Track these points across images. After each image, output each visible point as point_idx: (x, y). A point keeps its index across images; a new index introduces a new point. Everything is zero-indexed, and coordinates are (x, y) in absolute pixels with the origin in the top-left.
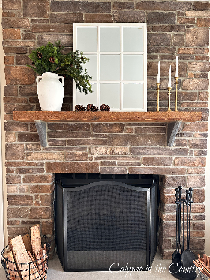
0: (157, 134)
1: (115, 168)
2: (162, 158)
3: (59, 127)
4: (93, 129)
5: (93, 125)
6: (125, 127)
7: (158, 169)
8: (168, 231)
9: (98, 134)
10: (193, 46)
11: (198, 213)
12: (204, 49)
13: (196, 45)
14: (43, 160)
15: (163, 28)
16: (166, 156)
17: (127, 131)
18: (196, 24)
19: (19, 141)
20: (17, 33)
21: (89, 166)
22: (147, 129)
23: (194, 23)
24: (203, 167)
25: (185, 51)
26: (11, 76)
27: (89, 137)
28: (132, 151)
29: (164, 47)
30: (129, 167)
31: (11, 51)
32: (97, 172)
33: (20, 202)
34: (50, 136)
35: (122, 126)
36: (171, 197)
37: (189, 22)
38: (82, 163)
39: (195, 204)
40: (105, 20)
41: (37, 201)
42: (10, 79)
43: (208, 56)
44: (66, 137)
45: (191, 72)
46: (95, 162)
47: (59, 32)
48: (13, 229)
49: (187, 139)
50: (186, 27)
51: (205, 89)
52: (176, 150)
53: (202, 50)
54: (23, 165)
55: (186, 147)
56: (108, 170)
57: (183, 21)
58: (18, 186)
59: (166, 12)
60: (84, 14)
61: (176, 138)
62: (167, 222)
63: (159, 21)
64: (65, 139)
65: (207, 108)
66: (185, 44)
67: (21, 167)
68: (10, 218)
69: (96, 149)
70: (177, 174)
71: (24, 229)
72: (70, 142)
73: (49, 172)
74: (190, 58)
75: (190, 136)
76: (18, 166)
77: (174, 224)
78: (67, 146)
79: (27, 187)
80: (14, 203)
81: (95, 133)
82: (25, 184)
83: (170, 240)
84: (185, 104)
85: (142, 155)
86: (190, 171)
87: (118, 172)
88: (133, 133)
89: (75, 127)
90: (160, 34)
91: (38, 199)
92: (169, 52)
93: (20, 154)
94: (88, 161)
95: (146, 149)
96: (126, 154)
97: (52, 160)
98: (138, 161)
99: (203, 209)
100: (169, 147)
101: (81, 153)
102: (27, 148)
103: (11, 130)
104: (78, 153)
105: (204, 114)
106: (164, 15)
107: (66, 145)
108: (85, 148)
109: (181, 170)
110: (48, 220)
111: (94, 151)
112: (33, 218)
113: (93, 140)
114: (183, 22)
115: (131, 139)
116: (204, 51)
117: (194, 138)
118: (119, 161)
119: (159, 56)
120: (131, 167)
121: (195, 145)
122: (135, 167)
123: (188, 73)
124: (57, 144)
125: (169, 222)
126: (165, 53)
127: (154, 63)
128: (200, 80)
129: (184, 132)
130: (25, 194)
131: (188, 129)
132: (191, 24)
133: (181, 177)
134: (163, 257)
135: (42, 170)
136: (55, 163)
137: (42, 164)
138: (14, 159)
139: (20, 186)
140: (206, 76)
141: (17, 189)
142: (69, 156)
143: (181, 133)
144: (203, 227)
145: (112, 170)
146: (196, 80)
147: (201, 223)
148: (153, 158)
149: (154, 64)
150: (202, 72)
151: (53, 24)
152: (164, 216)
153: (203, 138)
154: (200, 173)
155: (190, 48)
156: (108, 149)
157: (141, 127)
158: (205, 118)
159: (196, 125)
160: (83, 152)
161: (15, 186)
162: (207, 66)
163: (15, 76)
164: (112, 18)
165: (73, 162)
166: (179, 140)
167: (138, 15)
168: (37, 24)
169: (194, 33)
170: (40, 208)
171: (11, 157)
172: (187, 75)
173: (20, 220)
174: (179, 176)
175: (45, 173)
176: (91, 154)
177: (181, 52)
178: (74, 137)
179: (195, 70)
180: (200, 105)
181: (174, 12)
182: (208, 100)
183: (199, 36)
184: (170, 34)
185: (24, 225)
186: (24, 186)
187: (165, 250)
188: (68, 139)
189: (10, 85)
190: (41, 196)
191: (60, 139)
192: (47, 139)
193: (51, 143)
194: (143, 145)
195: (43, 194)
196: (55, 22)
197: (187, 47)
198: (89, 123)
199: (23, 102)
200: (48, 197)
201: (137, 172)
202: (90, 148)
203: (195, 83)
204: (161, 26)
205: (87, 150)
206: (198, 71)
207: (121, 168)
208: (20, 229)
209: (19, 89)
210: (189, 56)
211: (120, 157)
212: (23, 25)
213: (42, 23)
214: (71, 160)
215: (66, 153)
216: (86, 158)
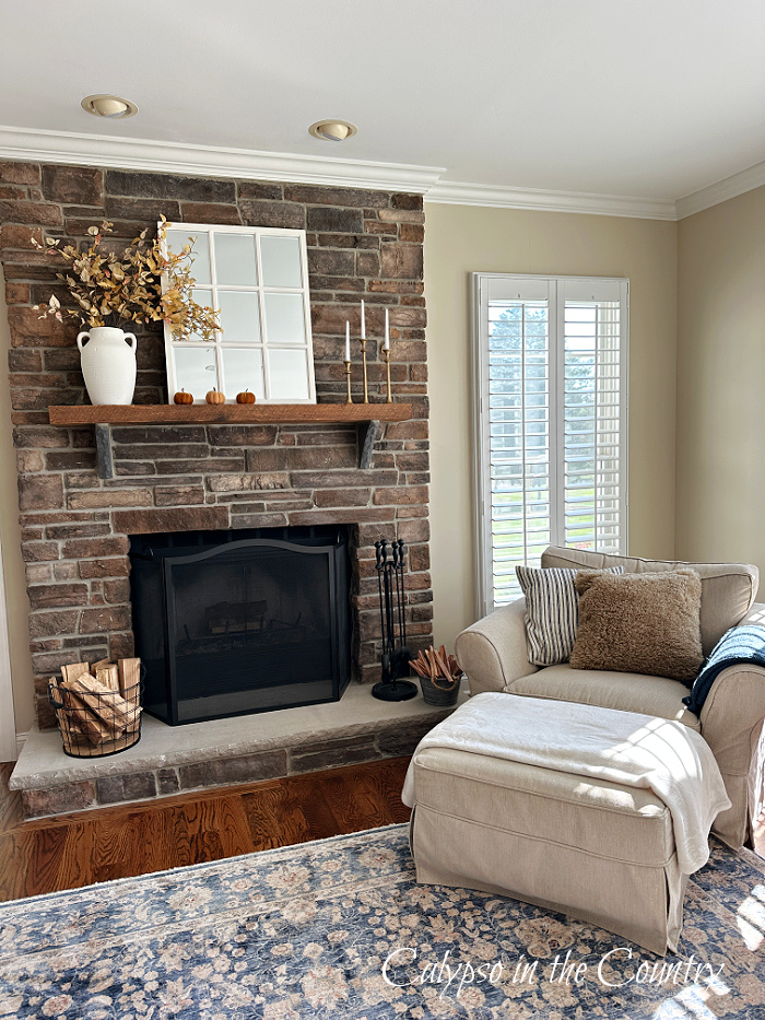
0: (339, 445)
1: (261, 516)
2: (350, 491)
3: (136, 435)
4: (213, 438)
5: (213, 430)
6: (278, 433)
7: (344, 513)
8: (368, 629)
9: (224, 450)
10: (397, 278)
11: (419, 589)
12: (415, 283)
13: (401, 275)
14: (105, 507)
15: (340, 240)
16: (359, 488)
17: (281, 440)
18: (400, 236)
19: (48, 468)
20: (35, 234)
21: (207, 515)
22: (321, 436)
23: (395, 234)
24: (424, 505)
25: (381, 288)
26: (24, 329)
27: (205, 456)
28: (293, 480)
29: (343, 277)
30: (290, 512)
31: (22, 274)
32: (225, 526)
33: (59, 600)
34: (119, 455)
35: (272, 431)
36: (368, 564)
37: (387, 232)
38: (192, 509)
39: (414, 573)
40: (225, 218)
41: (96, 595)
42: (22, 335)
43: (422, 298)
44: (154, 456)
45: (396, 328)
46: (220, 507)
48: (45, 658)
49: (394, 453)
50: (382, 239)
51: (420, 360)
52: (375, 474)
53: (411, 287)
54: (61, 521)
55: (393, 469)
56: (248, 520)
57: (375, 229)
58: (52, 566)
59: (342, 208)
60: (180, 202)
61: (374, 452)
62: (366, 611)
63: (331, 225)
64: (152, 461)
65: (426, 395)
66: (381, 273)
67: (57, 525)
68: (36, 636)
69: (221, 479)
70: (379, 521)
71: (69, 657)
72: (163, 468)
73: (121, 532)
74: (391, 301)
75: (399, 448)
76: (51, 522)
77: (378, 614)
78: (156, 476)
79: (72, 566)
80: (44, 602)
81: (218, 448)
82: (67, 561)
83: (372, 645)
85: (314, 487)
86: (402, 513)
87: (268, 525)
88: (294, 444)
89: (173, 436)
90: (333, 252)
91: (99, 589)
92: (352, 287)
93: (53, 496)
94: (206, 505)
95: (321, 475)
96: (282, 488)
97: (126, 505)
98: (305, 500)
99: (428, 581)
100: (363, 470)
101: (188, 489)
102: (69, 483)
103: (30, 446)
104: (181, 490)
105: (421, 406)
106: (340, 214)
107: (154, 473)
108: (197, 480)
109: (386, 512)
110: (123, 633)
111: (216, 483)
112: (89, 631)
113: (212, 461)
115: (291, 457)
116: (415, 289)
117: (406, 452)
118: (270, 502)
119: (334, 295)
120: (293, 512)
121: (407, 465)
122: (301, 511)
123: (389, 329)
124: (136, 473)
125: (369, 611)
126: (344, 289)
128: (411, 342)
129: (388, 441)
130: (69, 582)
131: (394, 435)
132: (390, 236)
133: (386, 525)
134: (361, 676)
135: (106, 529)
136: (133, 513)
137: (105, 516)
138: (40, 508)
139: (56, 566)
140: (421, 335)
141: (49, 571)
142: (163, 496)
143: (382, 443)
144: (429, 614)
145: (257, 520)
146: (404, 343)
147: (425, 608)
148: (334, 493)
149: (325, 310)
150: (414, 329)
151: (113, 220)
152: (359, 600)
153: (422, 452)
154: (419, 515)
155: (390, 282)
156: (245, 478)
157: (309, 432)
158: (423, 414)
159: (408, 426)
160: (193, 487)
161: (45, 565)
162: (422, 317)
163: (33, 329)
164: (240, 216)
165: (172, 509)
166: (379, 455)
167: (291, 213)
168: (77, 217)
169: (396, 252)
170: (106, 609)
171: (34, 504)
173: (61, 638)
174: (383, 523)
175: (112, 535)
176: (211, 491)
177: (373, 288)
178: (171, 456)
179: (401, 324)
180: (414, 389)
181: (359, 209)
182: (426, 380)
183: (405, 260)
184: (352, 253)
185: (69, 650)
186: (65, 564)
187: (364, 666)
188: (159, 460)
189: (21, 348)
190: (105, 583)
191: (141, 461)
192: (113, 461)
193: (121, 470)
194: (315, 467)
195: (111, 579)
196: (120, 217)
197: (386, 280)
198: (204, 426)
199: (53, 385)
200: (122, 584)
201: (306, 521)
202: (206, 479)
203: (402, 349)
204: (335, 236)
205: (203, 483)
206: (406, 326)
207: (274, 516)
208: (62, 657)
209: (42, 355)
210: (389, 297)
211: (271, 493)
212: (48, 218)
213: (90, 216)
214: (169, 505)
215: (157, 491)
216: (200, 498)
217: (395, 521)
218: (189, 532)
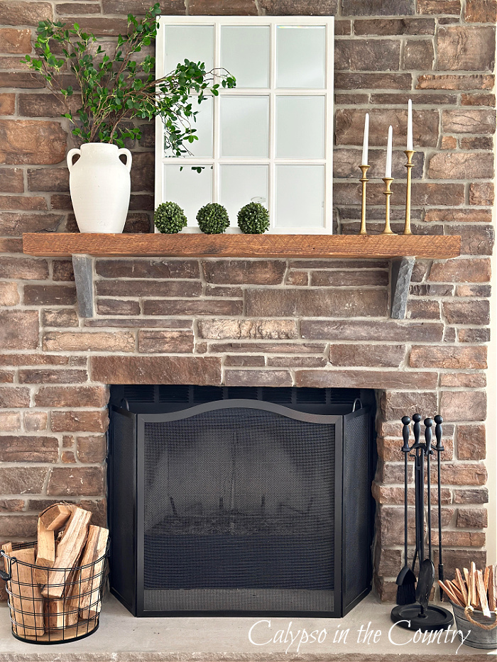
0: (365, 287)
1: (260, 371)
2: (377, 347)
3: (122, 268)
4: (208, 273)
5: (208, 264)
6: (287, 269)
7: (366, 374)
8: (393, 530)
9: (220, 288)
10: (456, 70)
11: (468, 485)
12: (481, 76)
13: (463, 67)
14: (83, 350)
15: (382, 25)
16: (389, 343)
17: (290, 279)
18: (464, 16)
19: (26, 303)
20: (23, 38)
21: (195, 366)
22: (342, 274)
23: (458, 13)
24: (480, 371)
25: (434, 84)
26: (8, 144)
27: (198, 296)
28: (304, 329)
29: (383, 72)
30: (297, 369)
31: (8, 83)
32: (217, 382)
33: (27, 454)
34: (101, 291)
35: (279, 267)
36: (398, 444)
37: (447, 11)
38: (178, 359)
39: (461, 462)
41: (68, 452)
42: (5, 152)
43: (491, 95)
44: (139, 292)
45: (449, 134)
46: (211, 357)
47: (124, 37)
48: (7, 520)
49: (440, 300)
50: (438, 22)
51: (484, 177)
52: (412, 327)
53: (477, 81)
54: (35, 363)
55: (438, 322)
56: (243, 376)
57: (430, 8)
58: (22, 414)
61: (411, 297)
62: (391, 506)
63: (371, 7)
64: (136, 299)
65: (490, 224)
66: (435, 64)
67: (30, 368)
68: (0, 494)
69: (215, 323)
70: (414, 388)
71: (34, 521)
72: (150, 308)
73: (99, 380)
74: (447, 100)
75: (447, 293)
76: (24, 364)
78: (141, 317)
79: (43, 416)
80: (10, 455)
81: (213, 286)
82: (38, 410)
83: (398, 552)
84: (434, 215)
85: (329, 339)
86: (447, 380)
87: (268, 383)
88: (306, 284)
89: (162, 270)
90: (372, 41)
91: (71, 445)
92: (394, 85)
93: (28, 335)
94: (195, 355)
95: (338, 324)
96: (288, 338)
97: (105, 350)
98: (317, 356)
99: (481, 476)
100: (396, 321)
101: (176, 335)
102: (46, 320)
103: (7, 276)
104: (168, 335)
105: (481, 238)
107: (139, 313)
108: (187, 323)
109: (424, 377)
110: (94, 499)
111: (209, 329)
112: (57, 492)
113: (206, 301)
114: (431, 10)
115: (301, 300)
116: (482, 83)
117: (457, 298)
118: (272, 356)
119: (370, 96)
120: (301, 369)
121: (458, 316)
122: (311, 369)
123: (442, 137)
124: (119, 312)
125: (395, 507)
126: (384, 87)
127: (359, 114)
128: (473, 152)
129: (431, 283)
130: (39, 434)
131: (441, 275)
132: (450, 16)
133: (425, 394)
134: (381, 592)
135: (82, 376)
136: (112, 359)
137: (82, 361)
138: (13, 347)
139: (26, 415)
140: (487, 144)
141: (18, 420)
142: (148, 341)
143: (424, 286)
144: (479, 519)
145: (255, 377)
146: (462, 155)
147: (476, 511)
148: (355, 348)
149: (356, 115)
150: (478, 136)
151: (110, 17)
152: (381, 490)
153: (480, 299)
154: (473, 384)
155: (448, 76)
156: (243, 324)
157: (326, 269)
158: (484, 249)
159: (460, 265)
160: (181, 332)
161: (14, 413)
162: (489, 120)
163: (17, 145)
164: (256, 3)
165: (156, 357)
166: (419, 302)
168: (69, 16)
169: (457, 37)
170: (76, 469)
171: (7, 343)
172: (441, 142)
173: (25, 499)
174: (419, 391)
175: (89, 383)
176: (203, 337)
177: (424, 85)
178: (159, 294)
179: (459, 130)
180: (471, 216)
182: (491, 202)
183: (469, 46)
184: (397, 41)
185: (34, 513)
186: (36, 413)
187: (386, 579)
188: (146, 298)
189: (4, 166)
190: (78, 439)
191: (125, 299)
192: (94, 298)
193: (103, 308)
194: (332, 314)
195: (85, 435)
197: (441, 74)
198: (198, 259)
199: (35, 209)
200: (96, 441)
201: (317, 383)
202: (199, 322)
203: (458, 163)
204: (374, 21)
205: (193, 327)
206: (466, 133)
207: (276, 373)
208: (25, 520)
209: (25, 174)
210: (444, 96)
211: (274, 345)
212: (39, 19)
213: (83, 13)
214: (153, 352)
215: (141, 335)
216: (189, 346)
217: (437, 391)
218: (174, 385)
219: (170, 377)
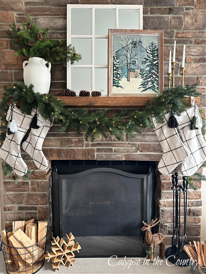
1: (111, 154)
2: (159, 144)
8: (164, 217)
10: (192, 29)
11: (194, 199)
12: (203, 32)
13: (195, 28)
15: (161, 10)
18: (196, 7)
20: (11, 16)
21: (85, 153)
23: (193, 5)
25: (183, 35)
26: (5, 61)
30: (126, 154)
31: (5, 35)
32: (93, 158)
33: (17, 188)
36: (167, 184)
37: (188, 5)
38: (78, 149)
39: (191, 190)
40: (101, 2)
41: (33, 188)
42: (4, 64)
45: (189, 56)
46: (91, 149)
47: (53, 15)
48: (10, 214)
50: (185, 9)
51: (203, 75)
53: (201, 34)
56: (104, 156)
57: (182, 3)
62: (164, 208)
63: (157, 3)
66: (184, 27)
68: (6, 204)
71: (20, 215)
74: (188, 42)
77: (171, 211)
78: (63, 133)
80: (10, 189)
83: (166, 226)
85: (139, 142)
87: (114, 159)
90: (158, 17)
91: (34, 185)
92: (167, 35)
94: (84, 148)
95: (143, 135)
96: (122, 141)
98: (134, 148)
99: (199, 195)
101: (77, 140)
104: (73, 140)
108: (81, 135)
110: (44, 206)
112: (29, 204)
116: (203, 35)
118: (116, 148)
122: (131, 153)
123: (186, 57)
124: (53, 131)
125: (166, 208)
128: (199, 64)
130: (21, 180)
132: (190, 7)
136: (51, 150)
142: (65, 142)
144: (199, 213)
145: (109, 156)
146: (194, 65)
147: (197, 210)
148: (150, 145)
150: (201, 57)
151: (47, 7)
152: (160, 202)
155: (189, 32)
158: (203, 104)
160: (79, 139)
163: (9, 61)
164: (109, 0)
165: (69, 149)
168: (31, 7)
169: (193, 16)
170: (37, 194)
172: (186, 60)
173: (17, 206)
176: (88, 141)
177: (179, 36)
179: (193, 54)
183: (198, 19)
184: (168, 17)
185: (21, 211)
189: (4, 70)
190: (37, 182)
195: (40, 181)
196: (50, 5)
197: (186, 31)
200: (44, 183)
201: (134, 159)
203: (193, 68)
204: (159, 9)
205: (84, 137)
206: (196, 56)
207: (117, 155)
208: (17, 214)
209: (13, 74)
210: (188, 40)
211: (116, 144)
212: (17, 7)
213: (36, 5)
214: (68, 147)
215: (62, 140)
216: (82, 144)
218: (76, 160)
219: (75, 157)
